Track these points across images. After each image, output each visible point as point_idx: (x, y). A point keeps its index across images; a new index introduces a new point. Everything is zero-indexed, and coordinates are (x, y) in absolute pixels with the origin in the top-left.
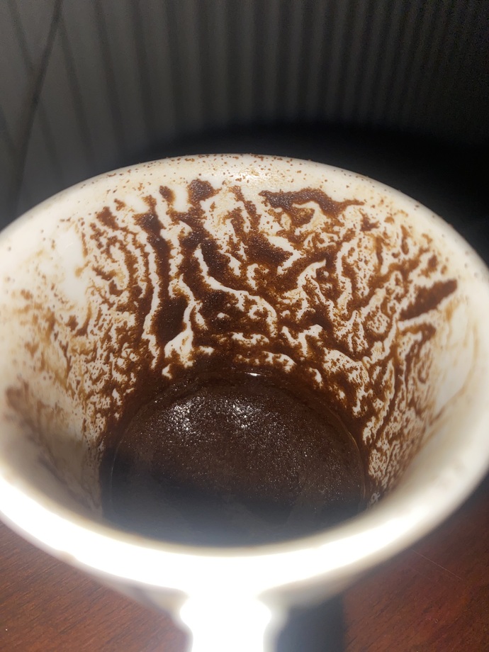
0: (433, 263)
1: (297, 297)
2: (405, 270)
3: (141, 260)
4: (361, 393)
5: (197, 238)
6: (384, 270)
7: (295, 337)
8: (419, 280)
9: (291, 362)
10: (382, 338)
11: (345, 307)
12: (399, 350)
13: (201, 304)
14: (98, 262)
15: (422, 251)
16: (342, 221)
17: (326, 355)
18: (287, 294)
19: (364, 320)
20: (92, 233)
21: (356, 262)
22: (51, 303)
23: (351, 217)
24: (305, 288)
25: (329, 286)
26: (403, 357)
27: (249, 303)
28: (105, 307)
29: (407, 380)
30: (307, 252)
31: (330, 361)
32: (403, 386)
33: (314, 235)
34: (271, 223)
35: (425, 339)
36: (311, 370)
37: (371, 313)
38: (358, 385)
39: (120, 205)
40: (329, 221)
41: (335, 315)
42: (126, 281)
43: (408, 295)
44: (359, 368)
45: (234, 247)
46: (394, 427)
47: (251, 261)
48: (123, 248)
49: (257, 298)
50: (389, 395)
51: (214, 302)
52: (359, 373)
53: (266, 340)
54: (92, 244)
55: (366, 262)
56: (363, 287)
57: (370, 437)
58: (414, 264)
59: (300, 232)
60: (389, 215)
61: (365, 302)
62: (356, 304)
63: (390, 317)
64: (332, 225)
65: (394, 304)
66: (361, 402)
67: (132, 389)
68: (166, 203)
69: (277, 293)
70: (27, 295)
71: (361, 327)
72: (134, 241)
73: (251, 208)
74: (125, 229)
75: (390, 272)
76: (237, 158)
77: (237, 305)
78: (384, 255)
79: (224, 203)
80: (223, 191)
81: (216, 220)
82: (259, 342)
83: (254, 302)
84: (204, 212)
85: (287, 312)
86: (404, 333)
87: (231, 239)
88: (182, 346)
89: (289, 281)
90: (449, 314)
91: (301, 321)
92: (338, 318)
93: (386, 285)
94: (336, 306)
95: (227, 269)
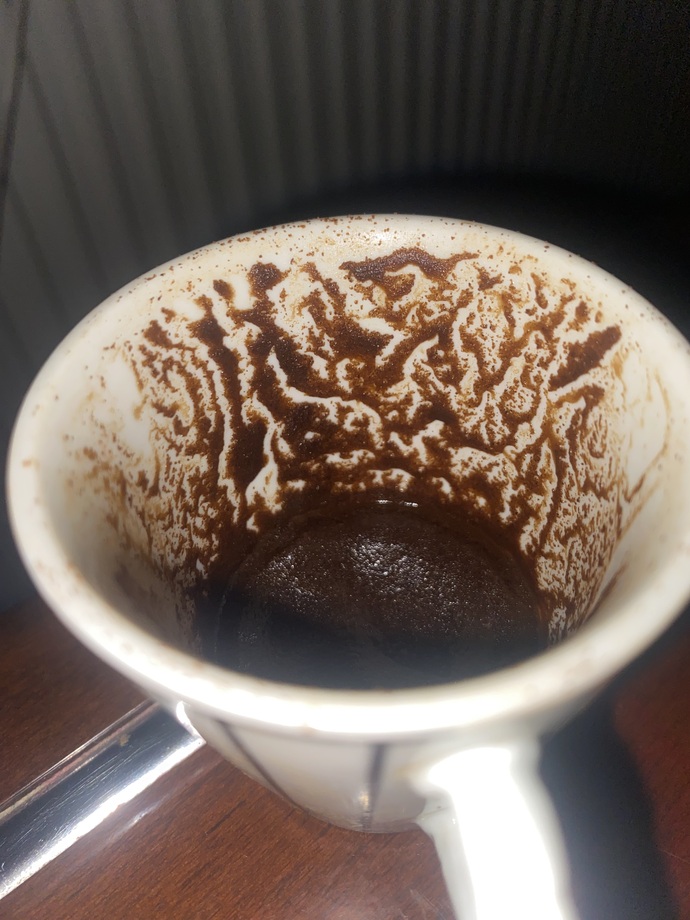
0: (582, 312)
1: (405, 391)
2: (546, 328)
3: (204, 382)
4: (508, 493)
5: (270, 339)
6: (519, 333)
7: (408, 443)
8: (566, 335)
9: (407, 477)
10: (528, 417)
11: (471, 390)
12: (555, 427)
13: (283, 425)
14: (156, 395)
15: (565, 300)
16: (453, 282)
17: (452, 456)
18: (391, 390)
19: (500, 400)
20: (143, 358)
21: (478, 330)
22: (117, 458)
23: (464, 276)
24: (415, 377)
25: (446, 367)
26: (562, 433)
27: (343, 412)
28: (173, 452)
29: (573, 461)
30: (412, 329)
31: (459, 463)
32: (570, 469)
33: (418, 306)
34: (361, 303)
35: (590, 405)
36: (434, 480)
37: (509, 390)
38: (503, 485)
39: (170, 315)
40: (436, 285)
41: (459, 403)
42: (191, 413)
43: (557, 357)
44: (500, 462)
45: (316, 343)
46: (565, 522)
47: (339, 358)
48: (182, 371)
49: (353, 403)
50: (550, 486)
51: (298, 420)
52: (501, 469)
53: (371, 455)
54: (146, 372)
55: (493, 328)
56: (493, 360)
57: (531, 543)
58: (558, 318)
59: (400, 306)
60: (513, 264)
61: (499, 377)
62: (486, 383)
63: (536, 390)
64: (441, 290)
65: (539, 372)
66: (510, 504)
67: (216, 555)
68: (224, 301)
69: (378, 391)
70: (90, 454)
71: (496, 410)
72: (194, 359)
73: (331, 287)
74: (180, 346)
75: (527, 333)
76: (303, 226)
77: (328, 418)
78: (515, 314)
79: (297, 287)
80: (293, 272)
81: (290, 312)
82: (361, 460)
83: (350, 409)
84: (273, 304)
85: (394, 413)
86: (559, 404)
87: (311, 332)
88: (266, 485)
89: (393, 373)
90: (618, 369)
91: (414, 420)
92: (464, 407)
93: (523, 351)
94: (459, 392)
95: (311, 373)
